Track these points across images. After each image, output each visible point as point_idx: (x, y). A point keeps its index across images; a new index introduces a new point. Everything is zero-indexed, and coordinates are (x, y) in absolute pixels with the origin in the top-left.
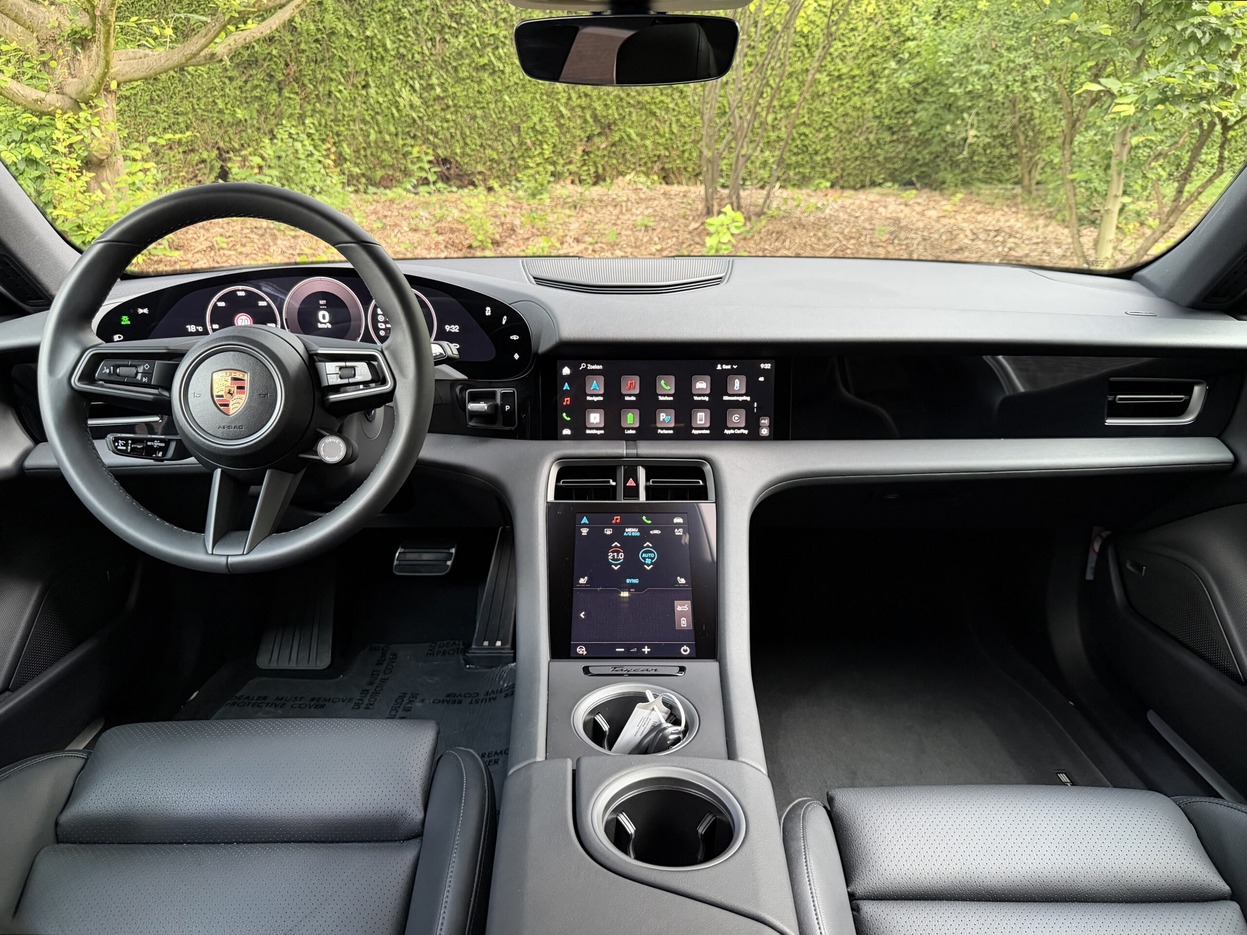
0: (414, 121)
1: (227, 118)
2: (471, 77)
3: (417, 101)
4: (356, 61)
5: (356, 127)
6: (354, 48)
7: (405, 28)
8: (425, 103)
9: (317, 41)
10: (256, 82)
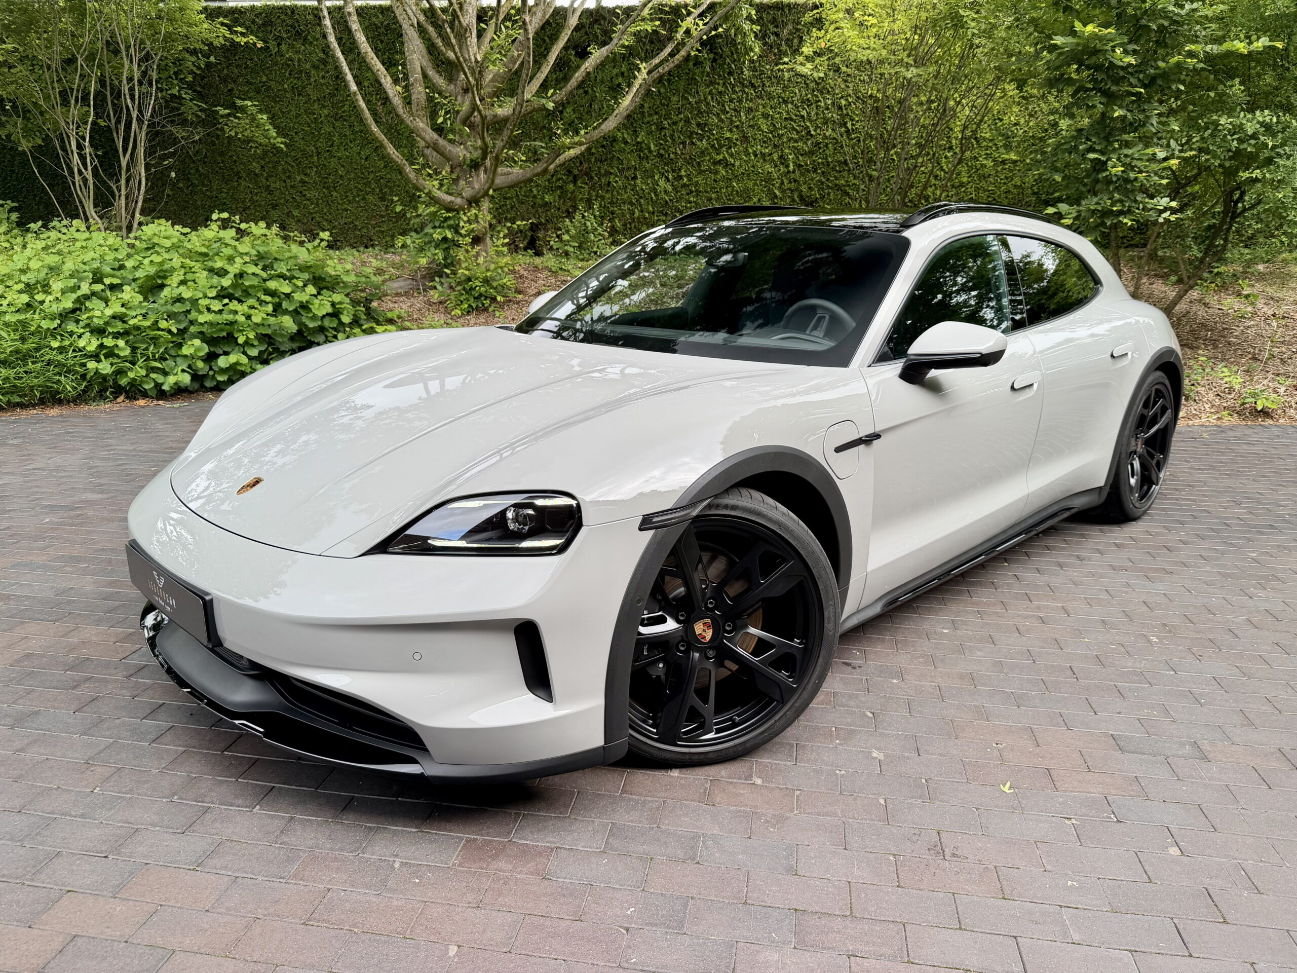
0: (667, 202)
1: (539, 201)
2: (710, 170)
3: (670, 188)
4: (629, 160)
5: (625, 207)
6: (628, 150)
7: (665, 135)
8: (675, 189)
9: (603, 146)
10: (559, 176)
